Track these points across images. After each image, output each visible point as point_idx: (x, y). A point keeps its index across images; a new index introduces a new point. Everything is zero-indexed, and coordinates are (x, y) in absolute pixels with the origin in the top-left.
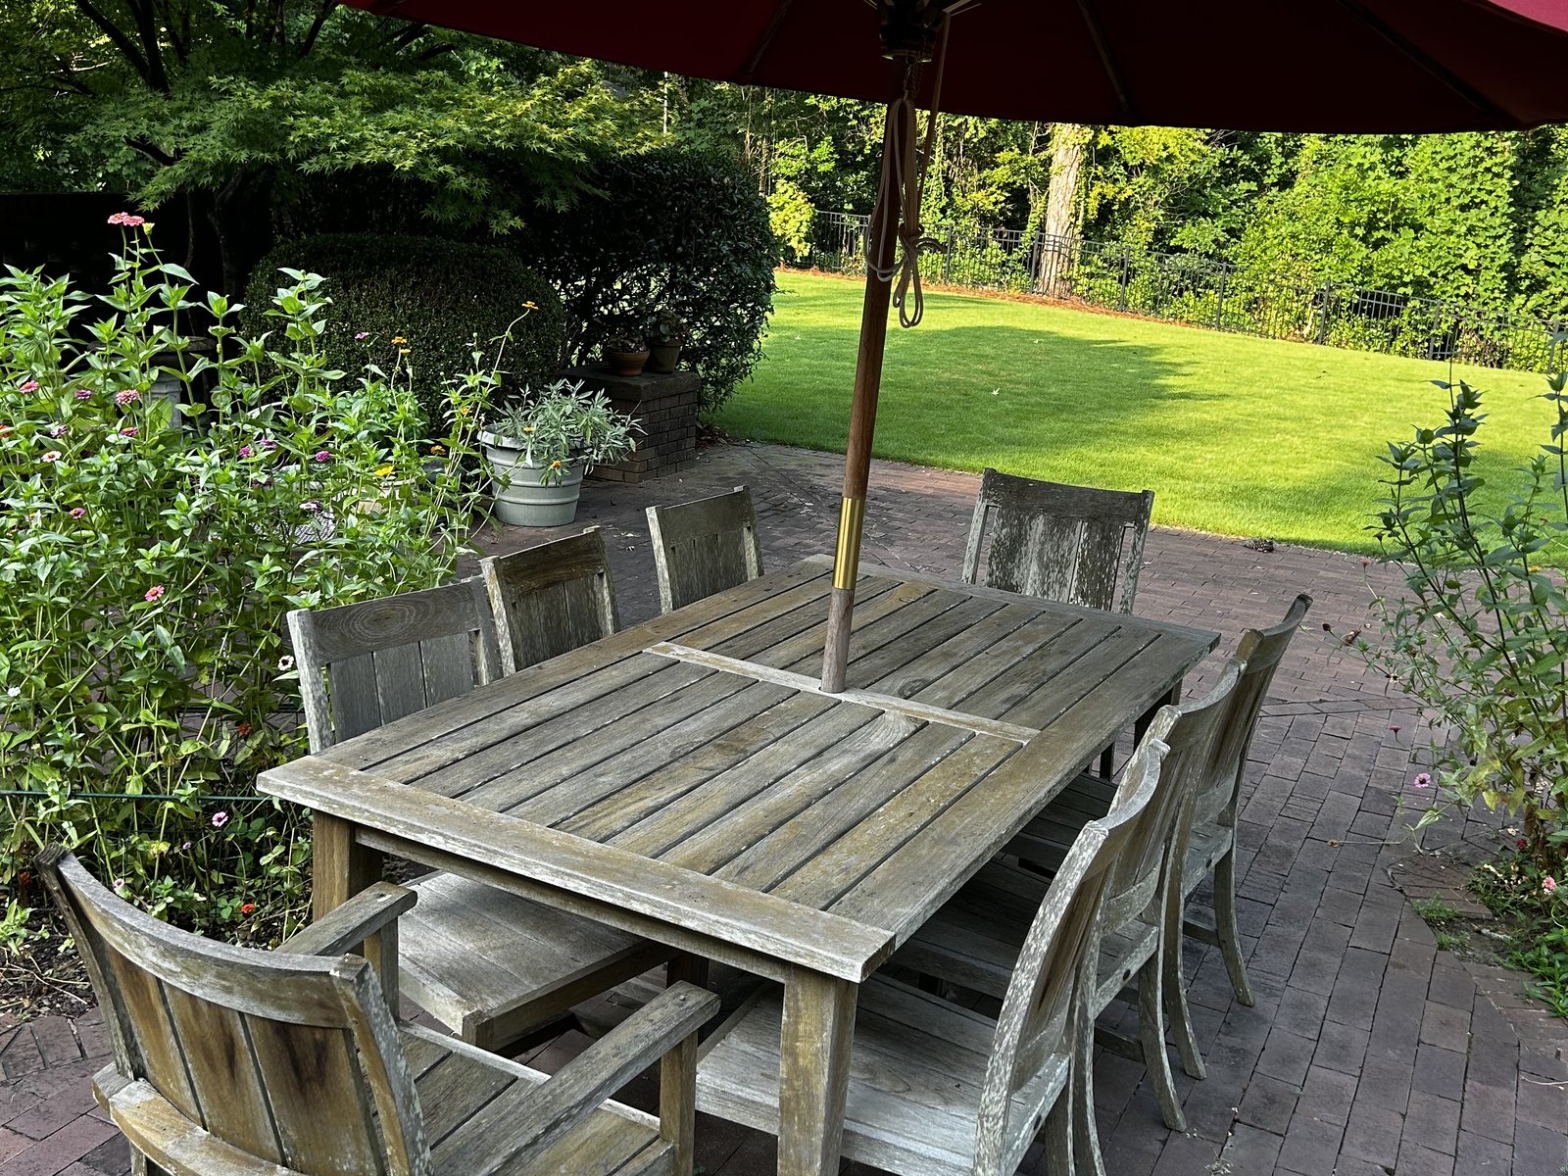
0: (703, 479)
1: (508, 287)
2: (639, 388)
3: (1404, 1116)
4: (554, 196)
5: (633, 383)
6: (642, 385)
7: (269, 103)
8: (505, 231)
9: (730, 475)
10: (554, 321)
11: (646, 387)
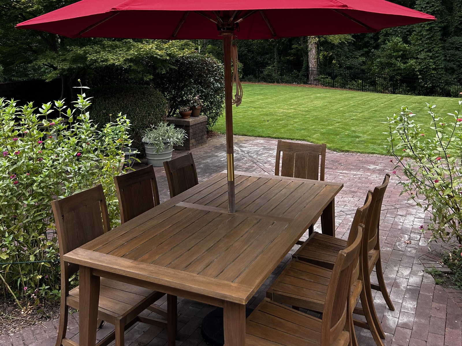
0: (209, 147)
1: (150, 96)
2: (189, 121)
3: (426, 342)
4: (162, 69)
5: (187, 120)
6: (190, 121)
7: (83, 52)
8: (148, 80)
9: (218, 145)
10: (164, 105)
11: (191, 121)
